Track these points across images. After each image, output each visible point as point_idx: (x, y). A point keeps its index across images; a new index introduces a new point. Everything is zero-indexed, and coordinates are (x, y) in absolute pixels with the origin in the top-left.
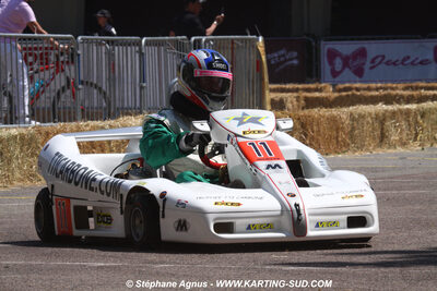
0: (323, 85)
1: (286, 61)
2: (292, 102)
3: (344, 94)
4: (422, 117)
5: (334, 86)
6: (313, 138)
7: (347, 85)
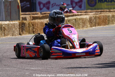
0: (37, 12)
1: (26, 5)
2: (28, 18)
3: (44, 15)
4: (69, 21)
5: (41, 13)
6: (36, 29)
7: (45, 12)
